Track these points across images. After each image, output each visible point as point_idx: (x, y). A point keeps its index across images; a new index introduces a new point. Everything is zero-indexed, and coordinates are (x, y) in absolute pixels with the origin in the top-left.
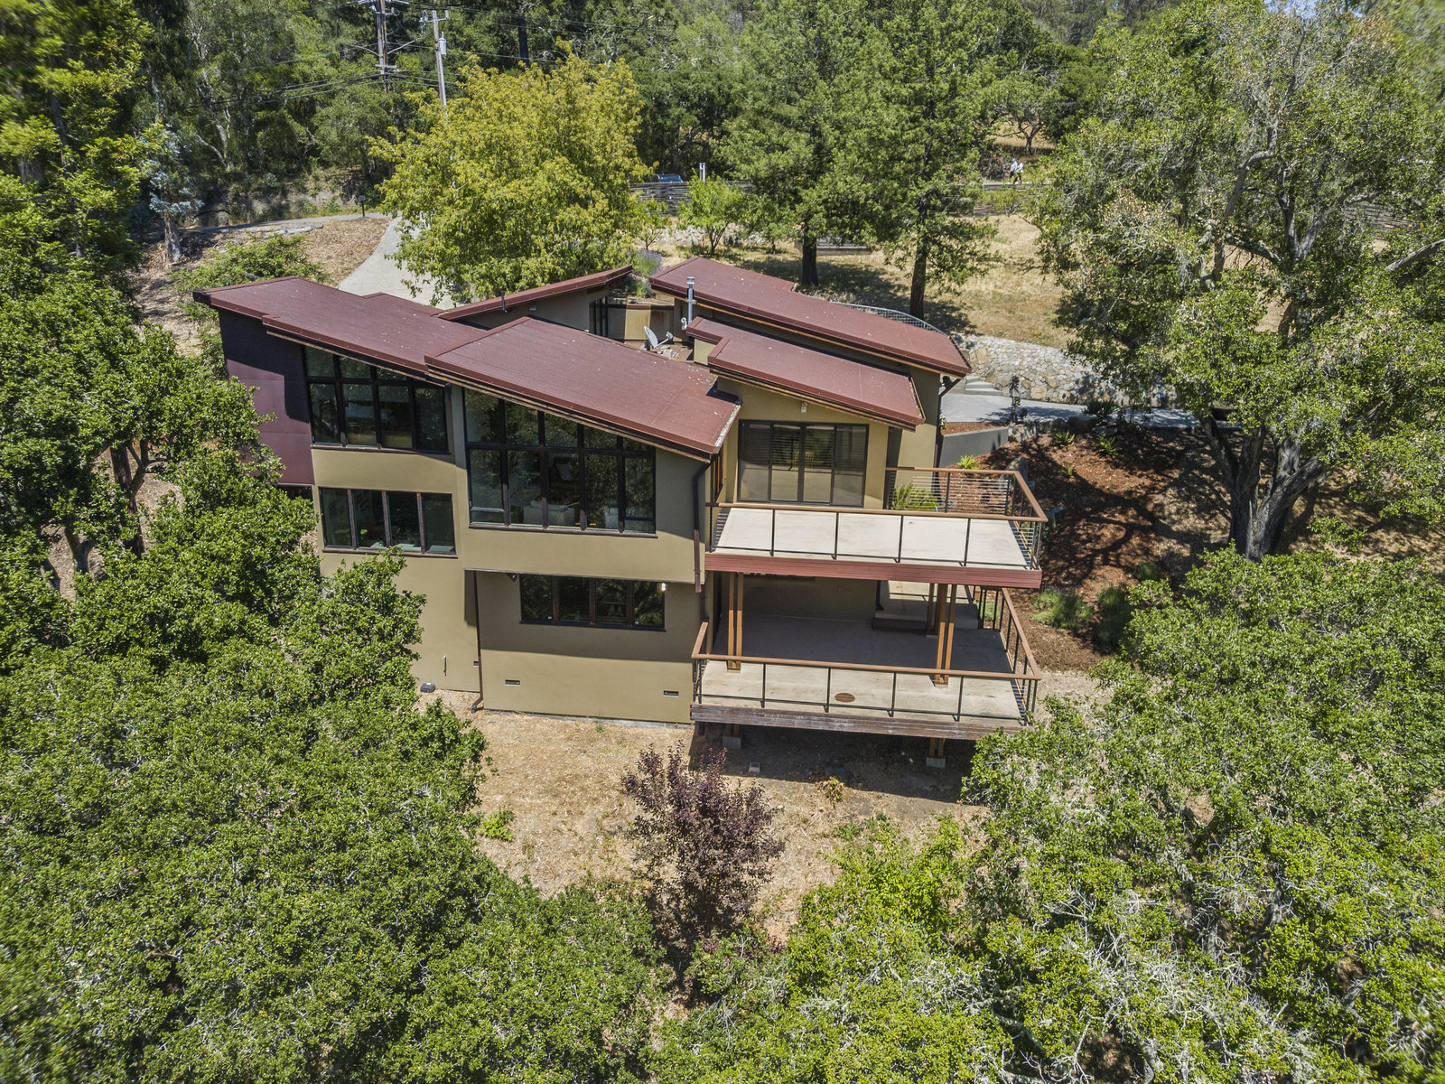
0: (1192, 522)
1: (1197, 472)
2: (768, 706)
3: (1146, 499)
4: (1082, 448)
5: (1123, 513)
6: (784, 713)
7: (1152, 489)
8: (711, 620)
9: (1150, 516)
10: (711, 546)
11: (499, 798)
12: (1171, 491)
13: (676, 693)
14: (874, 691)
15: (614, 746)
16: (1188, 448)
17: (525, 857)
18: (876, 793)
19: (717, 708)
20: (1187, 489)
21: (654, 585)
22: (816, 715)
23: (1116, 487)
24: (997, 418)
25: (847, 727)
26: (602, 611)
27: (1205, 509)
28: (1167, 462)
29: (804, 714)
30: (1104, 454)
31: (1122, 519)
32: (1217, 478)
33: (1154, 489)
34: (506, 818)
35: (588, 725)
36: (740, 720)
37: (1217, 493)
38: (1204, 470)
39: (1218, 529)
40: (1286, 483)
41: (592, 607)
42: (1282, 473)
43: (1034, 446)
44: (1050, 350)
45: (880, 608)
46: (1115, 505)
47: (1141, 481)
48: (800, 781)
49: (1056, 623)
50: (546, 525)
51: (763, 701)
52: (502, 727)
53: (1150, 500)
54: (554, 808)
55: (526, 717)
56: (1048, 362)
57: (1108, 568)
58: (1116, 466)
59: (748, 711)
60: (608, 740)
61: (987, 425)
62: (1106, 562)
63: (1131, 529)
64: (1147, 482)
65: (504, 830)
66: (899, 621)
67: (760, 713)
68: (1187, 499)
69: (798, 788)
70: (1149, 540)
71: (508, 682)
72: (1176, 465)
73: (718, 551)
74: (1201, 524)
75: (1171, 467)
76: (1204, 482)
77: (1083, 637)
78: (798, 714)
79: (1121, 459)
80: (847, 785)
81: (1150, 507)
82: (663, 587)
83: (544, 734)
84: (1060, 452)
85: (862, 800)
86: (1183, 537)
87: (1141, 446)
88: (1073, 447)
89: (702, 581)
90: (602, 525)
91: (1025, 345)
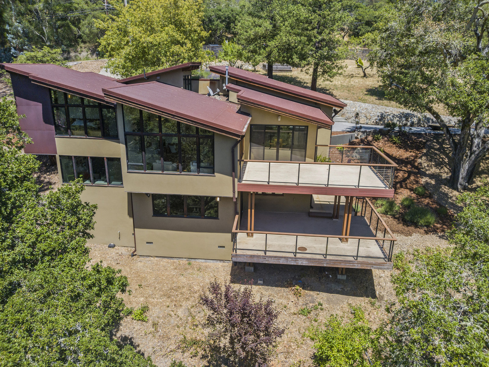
0: (434, 170)
1: (433, 150)
2: (268, 254)
3: (414, 161)
4: (385, 141)
5: (406, 166)
6: (275, 257)
7: (416, 157)
8: (239, 214)
9: (417, 168)
10: (240, 179)
11: (142, 299)
12: (424, 158)
13: (224, 247)
14: (315, 246)
15: (196, 272)
16: (427, 141)
17: (153, 330)
18: (317, 292)
19: (244, 255)
20: (430, 157)
21: (214, 198)
22: (290, 258)
23: (401, 156)
24: (349, 130)
25: (305, 263)
26: (190, 210)
27: (439, 164)
28: (420, 146)
29: (285, 257)
30: (394, 143)
31: (405, 169)
32: (441, 152)
33: (417, 157)
34: (145, 309)
35: (184, 261)
36: (255, 260)
37: (442, 158)
38: (435, 149)
39: (445, 173)
40: (477, 153)
41: (185, 209)
42: (474, 149)
43: (366, 140)
44: (367, 104)
45: (312, 207)
46: (402, 163)
47: (411, 154)
48: (281, 287)
49: (386, 213)
50: (163, 171)
51: (265, 251)
52: (145, 263)
53: (416, 161)
54: (168, 304)
55: (156, 259)
56: (366, 109)
57: (403, 189)
58: (400, 148)
59: (258, 256)
60: (193, 269)
61: (346, 132)
62: (401, 187)
63: (410, 173)
64: (414, 154)
65: (143, 316)
66: (321, 213)
67: (264, 257)
68: (431, 161)
69: (281, 290)
70: (418, 177)
71: (147, 243)
72: (424, 147)
73: (243, 182)
74: (438, 171)
75: (422, 148)
76: (436, 154)
77: (398, 219)
78: (282, 257)
79: (402, 145)
80: (303, 289)
81: (416, 164)
82: (218, 199)
83: (164, 267)
84: (376, 143)
85: (310, 295)
86: (432, 176)
87: (409, 140)
88: (382, 141)
89: (236, 196)
90: (189, 171)
91: (357, 103)
